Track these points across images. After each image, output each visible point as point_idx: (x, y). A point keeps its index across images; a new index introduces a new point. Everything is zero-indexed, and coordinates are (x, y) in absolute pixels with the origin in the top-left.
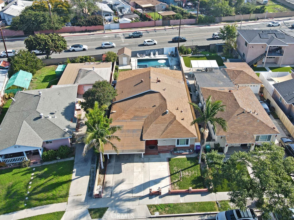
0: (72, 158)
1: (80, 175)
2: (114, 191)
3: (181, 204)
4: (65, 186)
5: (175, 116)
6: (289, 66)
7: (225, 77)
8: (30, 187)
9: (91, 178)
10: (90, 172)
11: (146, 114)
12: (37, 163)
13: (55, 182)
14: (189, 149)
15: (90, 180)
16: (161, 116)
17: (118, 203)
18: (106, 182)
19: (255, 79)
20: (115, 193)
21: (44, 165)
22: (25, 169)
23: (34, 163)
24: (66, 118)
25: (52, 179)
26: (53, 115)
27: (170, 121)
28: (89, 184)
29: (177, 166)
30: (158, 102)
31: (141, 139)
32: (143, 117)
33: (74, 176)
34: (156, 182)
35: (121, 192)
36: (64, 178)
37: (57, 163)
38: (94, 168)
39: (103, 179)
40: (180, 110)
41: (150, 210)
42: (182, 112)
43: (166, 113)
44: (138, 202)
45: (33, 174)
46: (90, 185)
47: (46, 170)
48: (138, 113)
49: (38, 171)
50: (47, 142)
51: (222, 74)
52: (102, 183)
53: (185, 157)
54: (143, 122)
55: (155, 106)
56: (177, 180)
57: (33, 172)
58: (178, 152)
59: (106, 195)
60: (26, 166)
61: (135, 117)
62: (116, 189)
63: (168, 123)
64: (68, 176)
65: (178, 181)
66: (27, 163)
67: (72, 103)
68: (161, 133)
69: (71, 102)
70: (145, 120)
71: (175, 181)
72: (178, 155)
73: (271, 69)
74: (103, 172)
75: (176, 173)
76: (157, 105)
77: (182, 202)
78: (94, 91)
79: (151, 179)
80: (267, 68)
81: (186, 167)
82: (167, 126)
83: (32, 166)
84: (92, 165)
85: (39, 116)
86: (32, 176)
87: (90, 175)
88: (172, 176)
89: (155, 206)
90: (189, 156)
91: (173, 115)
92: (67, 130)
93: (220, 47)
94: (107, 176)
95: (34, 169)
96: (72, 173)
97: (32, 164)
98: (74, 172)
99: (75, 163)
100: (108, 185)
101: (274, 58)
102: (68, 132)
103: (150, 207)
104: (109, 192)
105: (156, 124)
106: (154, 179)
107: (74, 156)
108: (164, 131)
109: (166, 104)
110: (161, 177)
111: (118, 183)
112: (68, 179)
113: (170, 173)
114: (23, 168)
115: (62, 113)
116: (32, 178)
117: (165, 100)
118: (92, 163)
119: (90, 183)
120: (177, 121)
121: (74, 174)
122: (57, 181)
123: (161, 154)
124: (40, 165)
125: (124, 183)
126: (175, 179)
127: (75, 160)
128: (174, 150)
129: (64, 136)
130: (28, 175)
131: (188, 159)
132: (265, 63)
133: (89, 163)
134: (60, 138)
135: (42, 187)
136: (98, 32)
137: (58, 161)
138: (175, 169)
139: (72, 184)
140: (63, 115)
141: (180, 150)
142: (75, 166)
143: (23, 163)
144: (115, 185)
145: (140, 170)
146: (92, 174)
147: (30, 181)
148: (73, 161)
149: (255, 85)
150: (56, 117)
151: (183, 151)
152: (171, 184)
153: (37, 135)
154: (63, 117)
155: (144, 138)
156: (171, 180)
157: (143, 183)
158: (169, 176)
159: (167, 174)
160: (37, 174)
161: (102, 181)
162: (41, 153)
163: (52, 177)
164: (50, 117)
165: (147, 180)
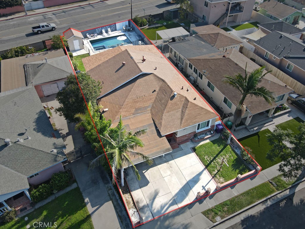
0: (74, 186)
1: (98, 203)
2: (153, 209)
3: (236, 197)
5: (186, 98)
7: (203, 43)
9: (115, 203)
10: (109, 195)
11: (149, 103)
12: (26, 208)
13: (68, 226)
14: (209, 131)
15: (115, 207)
16: (170, 101)
17: (167, 223)
18: (138, 202)
19: (234, 40)
20: (155, 211)
21: (38, 209)
22: (12, 223)
23: (21, 210)
24: (45, 134)
25: (62, 223)
26: (24, 136)
27: (182, 104)
28: (117, 212)
29: (207, 154)
30: (156, 86)
31: (160, 135)
32: (146, 108)
33: (90, 208)
34: (195, 180)
35: (162, 207)
36: (78, 216)
37: (56, 199)
38: (111, 189)
39: (131, 199)
40: (185, 89)
41: (208, 217)
42: (188, 90)
43: (174, 96)
44: (188, 212)
46: (119, 213)
47: (45, 213)
48: (138, 105)
49: (33, 219)
50: (31, 177)
52: (132, 205)
53: (208, 141)
54: (150, 114)
55: (155, 91)
56: (216, 171)
57: (27, 223)
58: (199, 137)
59: (147, 218)
60: (11, 219)
62: (154, 205)
64: (81, 211)
65: (219, 171)
66: (12, 215)
67: (41, 112)
68: (179, 121)
69: (38, 111)
70: (151, 110)
71: (215, 173)
72: (200, 142)
73: (234, 27)
74: (127, 190)
75: (210, 163)
76: (157, 90)
77: (236, 194)
79: (188, 179)
80: (230, 28)
81: (217, 153)
82: (182, 111)
83: (21, 215)
84: (106, 186)
87: (111, 199)
88: (208, 168)
89: (211, 210)
90: (213, 139)
91: (183, 96)
92: (55, 151)
93: (174, 13)
94: (134, 193)
95: (26, 219)
96: (85, 205)
97: (19, 213)
98: (88, 203)
99: (81, 190)
100: (141, 205)
101: (232, 16)
102: (58, 153)
103: (206, 213)
104: (148, 213)
105: (168, 112)
106: (192, 177)
107: (75, 181)
108: (182, 119)
109: (168, 86)
110: (198, 173)
111: (153, 197)
112: (85, 216)
113: (205, 165)
114: (8, 222)
115: (34, 129)
117: (163, 81)
118: (106, 183)
119: (118, 211)
120: (190, 102)
121: (89, 206)
122: (70, 224)
123: (182, 146)
124: (33, 210)
125: (160, 194)
126: (214, 171)
127: (80, 186)
128: (194, 137)
129: (56, 161)
131: (214, 142)
132: (227, 23)
133: (101, 184)
134: (51, 165)
136: (17, 15)
137: (57, 196)
138: (207, 158)
139: (94, 219)
140: (38, 132)
141: (200, 135)
142: (83, 194)
143: (7, 215)
144: (151, 201)
145: (169, 173)
146: (113, 198)
148: (78, 189)
149: (235, 46)
150: (30, 138)
151: (203, 135)
152: (213, 177)
153: (13, 171)
154: (40, 134)
155: (163, 134)
156: (210, 173)
157: (181, 187)
158: (205, 169)
159: (202, 167)
161: (132, 202)
163: (60, 220)
164: (22, 141)
165: (184, 182)
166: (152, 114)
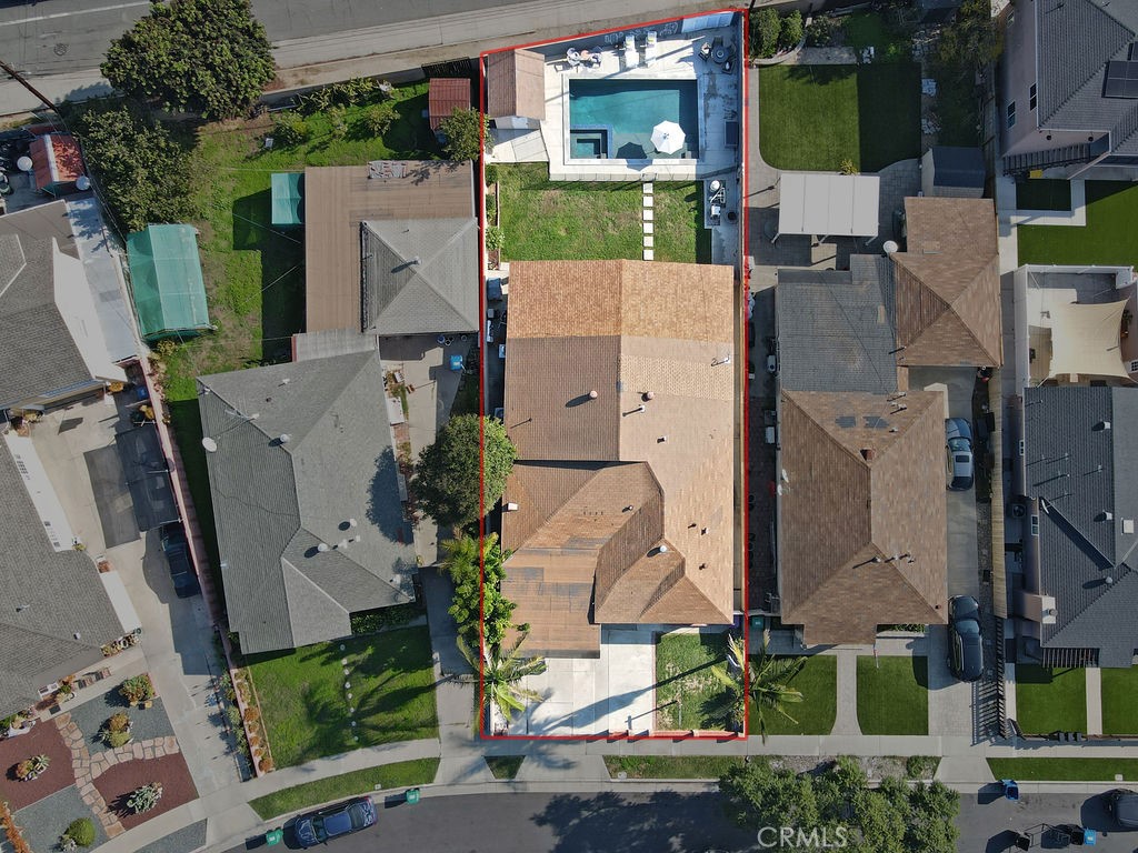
0: (421, 621)
1: (451, 672)
2: (532, 718)
3: (672, 758)
4: (424, 697)
5: (683, 561)
7: (881, 315)
8: (350, 696)
11: (605, 534)
13: (401, 687)
16: (645, 557)
17: (544, 747)
20: (534, 723)
24: (385, 529)
25: (392, 677)
26: (349, 533)
30: (638, 498)
31: (591, 620)
32: (593, 541)
33: (437, 673)
34: (624, 701)
35: (547, 722)
37: (390, 633)
41: (608, 767)
42: (704, 531)
43: (658, 550)
44: (584, 745)
45: (344, 662)
47: (370, 650)
48: (582, 530)
49: (353, 653)
51: (877, 294)
54: (596, 560)
55: (630, 508)
56: (670, 701)
57: (343, 655)
59: (517, 728)
61: (574, 539)
62: (536, 713)
63: (663, 577)
64: (424, 672)
65: (674, 702)
67: (384, 455)
68: (642, 607)
70: (602, 550)
71: (665, 702)
75: (669, 681)
76: (636, 508)
77: (674, 754)
79: (613, 693)
82: (660, 588)
86: (344, 666)
89: (619, 759)
90: (708, 630)
91: (679, 555)
95: (343, 648)
96: (431, 665)
98: (436, 662)
99: (431, 634)
102: (401, 586)
103: (608, 760)
104: (522, 722)
105: (631, 579)
106: (621, 693)
107: (425, 611)
108: (650, 604)
109: (663, 513)
110: (636, 690)
111: (540, 698)
112: (428, 682)
113: (657, 680)
115: (368, 513)
116: (347, 672)
117: (660, 491)
120: (687, 579)
121: (437, 669)
125: (553, 699)
126: (666, 697)
127: (430, 624)
129: (395, 600)
130: (335, 664)
131: (704, 639)
135: (376, 697)
138: (671, 669)
139: (439, 693)
140: (374, 521)
142: (433, 643)
144: (533, 705)
147: (346, 681)
148: (425, 629)
150: (357, 539)
152: (657, 709)
153: (328, 597)
154: (376, 528)
155: (597, 619)
156: (658, 698)
157: (594, 701)
158: (653, 687)
159: (651, 681)
160: (354, 663)
163: (389, 673)
164: (344, 544)
165: (603, 697)
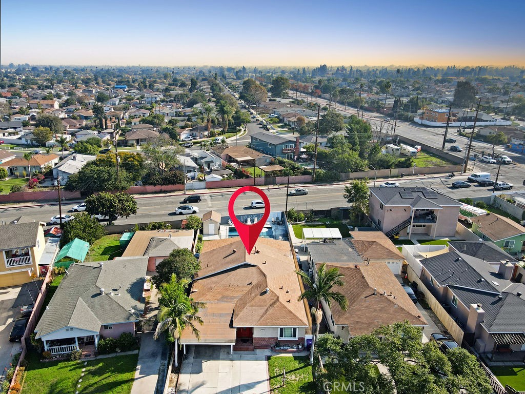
0: (136, 352)
1: (146, 373)
4: (125, 386)
5: (278, 297)
6: (447, 239)
7: (350, 250)
8: (79, 386)
9: (160, 378)
10: (159, 370)
11: (239, 295)
12: (90, 355)
13: (112, 381)
14: (297, 343)
15: (158, 380)
16: (259, 296)
18: (180, 384)
19: (394, 253)
21: (98, 359)
22: (74, 362)
23: (86, 356)
24: (133, 296)
25: (109, 376)
26: (116, 292)
27: (271, 303)
28: (157, 386)
29: (280, 367)
30: (255, 278)
31: (231, 326)
32: (233, 298)
33: (137, 374)
34: (250, 386)
36: (125, 376)
37: (116, 357)
38: (164, 365)
39: (176, 380)
40: (285, 290)
42: (288, 292)
43: (265, 292)
45: (84, 370)
46: (159, 387)
47: (101, 364)
48: (227, 293)
49: (90, 366)
50: (106, 327)
51: (347, 246)
52: (175, 385)
53: (291, 355)
54: (234, 305)
55: (251, 284)
56: (278, 386)
57: (84, 367)
58: (282, 348)
60: (75, 359)
61: (223, 297)
63: (268, 305)
64: (129, 374)
65: (281, 386)
66: (77, 355)
67: (141, 279)
68: (258, 318)
69: (139, 277)
70: (238, 301)
71: (276, 387)
72: (281, 353)
73: (421, 242)
74: (177, 371)
75: (277, 376)
76: (254, 283)
78: (171, 261)
79: (243, 383)
80: (414, 241)
81: (292, 369)
82: (267, 310)
83: (84, 359)
84: (162, 361)
85: (99, 292)
86: (83, 372)
87: (159, 374)
88: (272, 380)
90: (297, 354)
91: (276, 295)
92: (133, 311)
93: (345, 212)
94: (181, 376)
95: (86, 363)
96: (135, 370)
97: (83, 357)
98: (138, 369)
99: (139, 357)
100: (182, 388)
101: (424, 226)
102: (134, 313)
105: (252, 306)
106: (248, 383)
107: (139, 348)
108: (262, 316)
109: (266, 281)
110: (257, 381)
111: (197, 386)
112: (130, 378)
113: (270, 376)
114: (72, 361)
115: (127, 290)
116: (83, 374)
117: (265, 275)
118: (162, 359)
119: (159, 385)
120: (280, 303)
121: (137, 372)
122: (115, 380)
123: (258, 350)
124: (94, 359)
125: (205, 386)
126: (276, 385)
127: (140, 354)
128: (276, 345)
129: (128, 319)
130: (78, 370)
131: (296, 358)
132: (410, 234)
133: (159, 359)
134: (122, 321)
135: (95, 386)
136: (176, 193)
137: (118, 355)
138: (277, 371)
139: (135, 383)
140: (129, 293)
141: (284, 346)
142: (138, 361)
143: (73, 353)
144: (193, 389)
145: (227, 370)
146: (162, 373)
147: (80, 378)
148: (137, 355)
149: (395, 261)
150: (119, 295)
151: (289, 348)
152: (270, 390)
153: (95, 316)
154: (129, 295)
155: (234, 325)
156: (271, 385)
157: (231, 387)
158: (267, 380)
160: (89, 370)
161: (175, 382)
162: (96, 341)
163: (109, 374)
164: (112, 294)
165: (237, 384)
166: (236, 305)
